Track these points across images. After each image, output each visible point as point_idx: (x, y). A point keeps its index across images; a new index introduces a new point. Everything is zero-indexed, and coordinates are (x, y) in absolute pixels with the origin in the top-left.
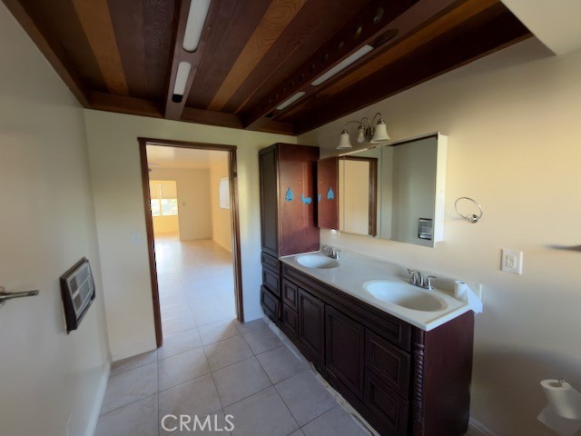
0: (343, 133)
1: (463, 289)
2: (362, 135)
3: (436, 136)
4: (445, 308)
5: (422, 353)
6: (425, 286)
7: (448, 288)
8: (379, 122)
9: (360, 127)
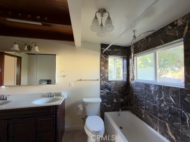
0: (15, 43)
1: (63, 93)
2: (26, 47)
3: (56, 55)
4: (61, 99)
5: (58, 112)
6: (53, 96)
7: (59, 95)
8: (35, 46)
9: (26, 44)
